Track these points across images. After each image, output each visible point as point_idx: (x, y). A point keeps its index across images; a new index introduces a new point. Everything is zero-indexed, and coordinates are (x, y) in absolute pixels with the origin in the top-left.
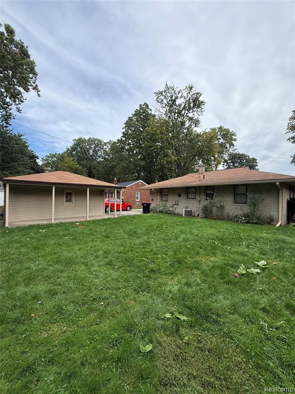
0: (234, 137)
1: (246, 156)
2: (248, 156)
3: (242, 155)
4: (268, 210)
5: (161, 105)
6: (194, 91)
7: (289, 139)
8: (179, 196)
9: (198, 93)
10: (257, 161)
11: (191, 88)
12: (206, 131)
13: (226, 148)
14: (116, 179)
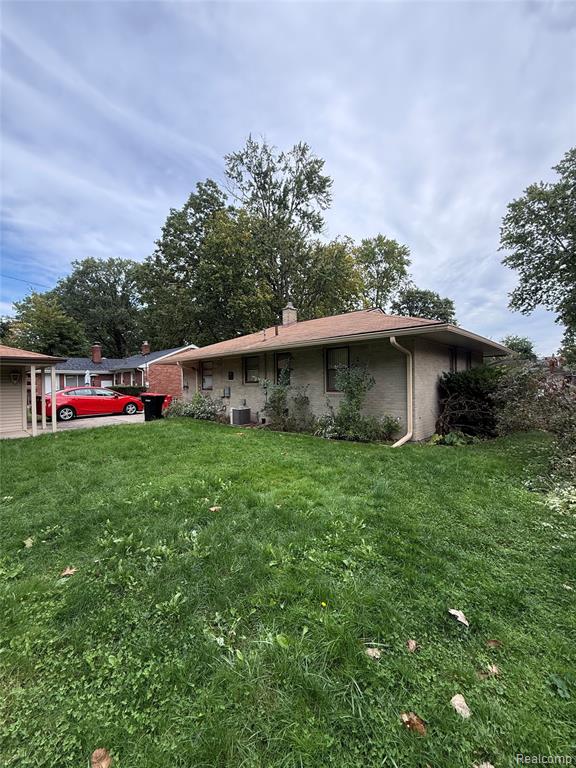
0: (405, 257)
1: (432, 295)
2: (438, 296)
3: (425, 293)
4: (388, 406)
5: (238, 184)
6: (309, 156)
7: (505, 261)
8: (231, 377)
9: (316, 162)
10: (454, 306)
11: (304, 151)
12: (339, 241)
13: (393, 279)
14: (146, 343)
